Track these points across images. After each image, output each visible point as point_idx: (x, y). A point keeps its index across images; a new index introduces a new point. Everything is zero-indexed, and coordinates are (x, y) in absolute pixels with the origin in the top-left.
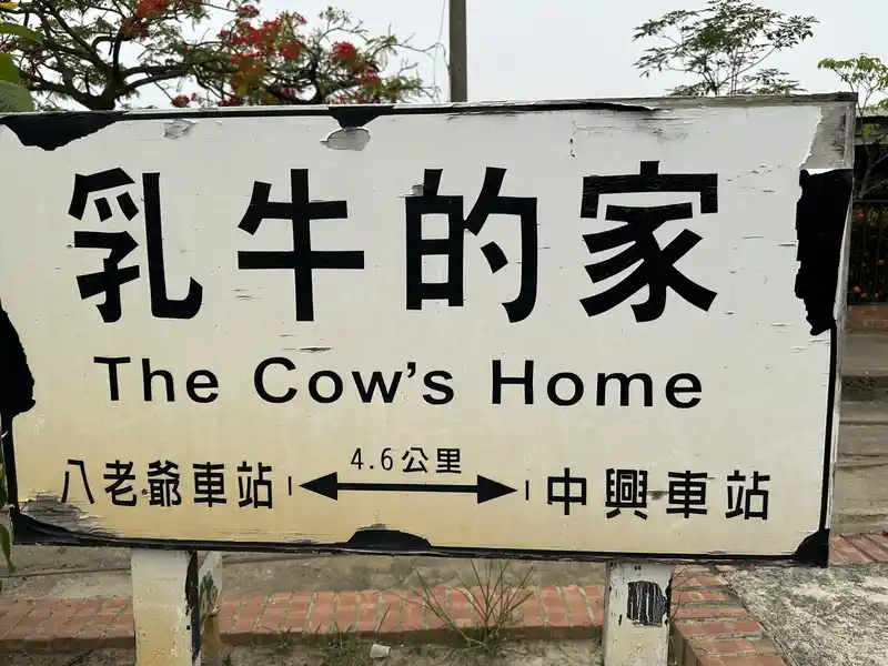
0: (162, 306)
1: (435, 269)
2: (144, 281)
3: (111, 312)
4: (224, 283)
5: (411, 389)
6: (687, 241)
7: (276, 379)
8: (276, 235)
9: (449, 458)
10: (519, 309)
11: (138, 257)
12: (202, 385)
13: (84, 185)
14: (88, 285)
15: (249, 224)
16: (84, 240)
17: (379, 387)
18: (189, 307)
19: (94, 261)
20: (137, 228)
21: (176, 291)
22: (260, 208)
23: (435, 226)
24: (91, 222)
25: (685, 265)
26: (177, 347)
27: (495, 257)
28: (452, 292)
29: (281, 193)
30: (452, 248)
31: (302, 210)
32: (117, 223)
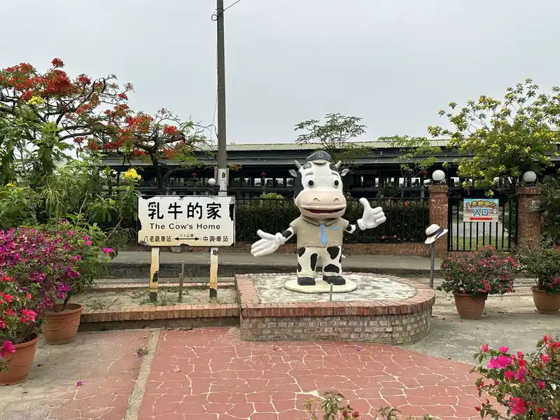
0: (159, 218)
1: (191, 213)
2: (156, 215)
3: (152, 218)
4: (167, 216)
5: (188, 227)
6: (218, 211)
7: (172, 226)
8: (173, 209)
9: (192, 235)
10: (200, 218)
11: (156, 212)
12: (163, 227)
13: (150, 204)
14: (150, 215)
15: (169, 208)
16: (149, 210)
17: (184, 227)
18: (162, 218)
19: (151, 212)
20: (156, 209)
21: (160, 216)
22: (171, 206)
23: (191, 209)
24: (151, 208)
25: (218, 213)
26: (160, 222)
27: (197, 212)
28: (193, 216)
29: (173, 205)
30: (193, 211)
31: (176, 207)
32: (154, 208)
